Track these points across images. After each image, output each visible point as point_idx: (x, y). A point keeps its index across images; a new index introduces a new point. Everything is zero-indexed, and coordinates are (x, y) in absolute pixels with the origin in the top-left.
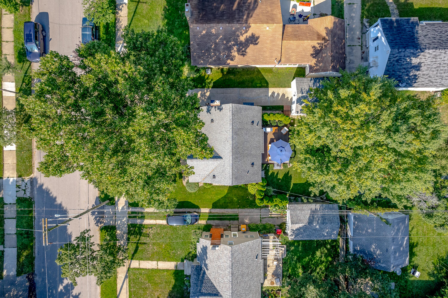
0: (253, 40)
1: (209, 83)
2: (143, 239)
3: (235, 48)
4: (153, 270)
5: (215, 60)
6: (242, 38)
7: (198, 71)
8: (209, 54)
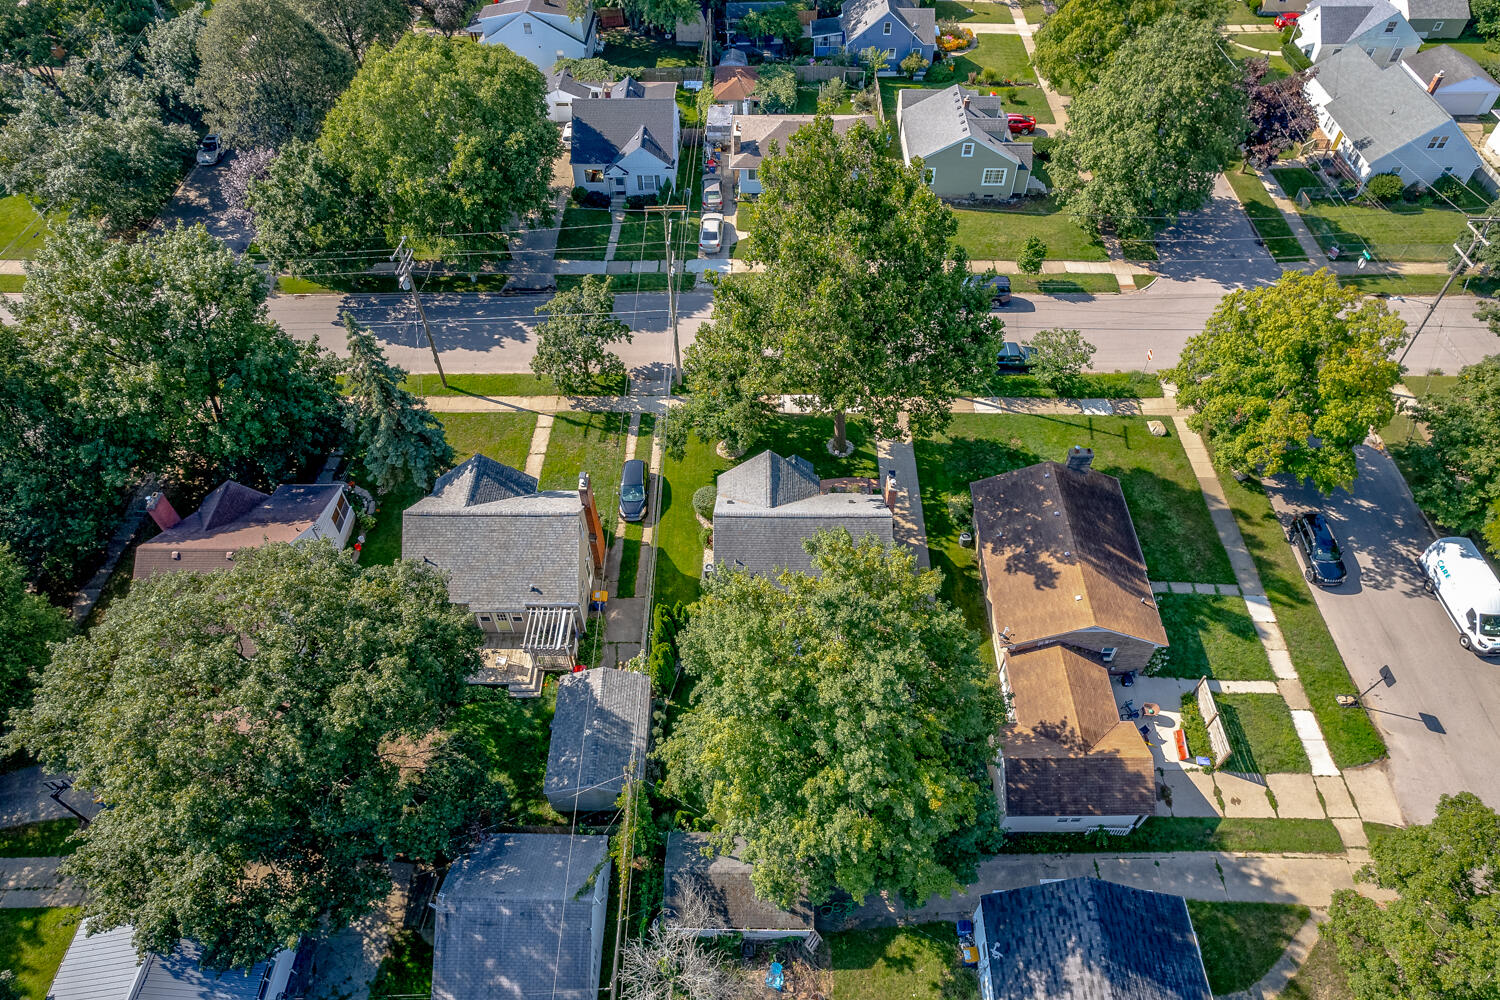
0: (1046, 579)
1: (938, 544)
2: (595, 434)
3: (1020, 550)
4: (528, 446)
5: (987, 520)
6: (1044, 557)
7: (963, 520)
8: (998, 508)
